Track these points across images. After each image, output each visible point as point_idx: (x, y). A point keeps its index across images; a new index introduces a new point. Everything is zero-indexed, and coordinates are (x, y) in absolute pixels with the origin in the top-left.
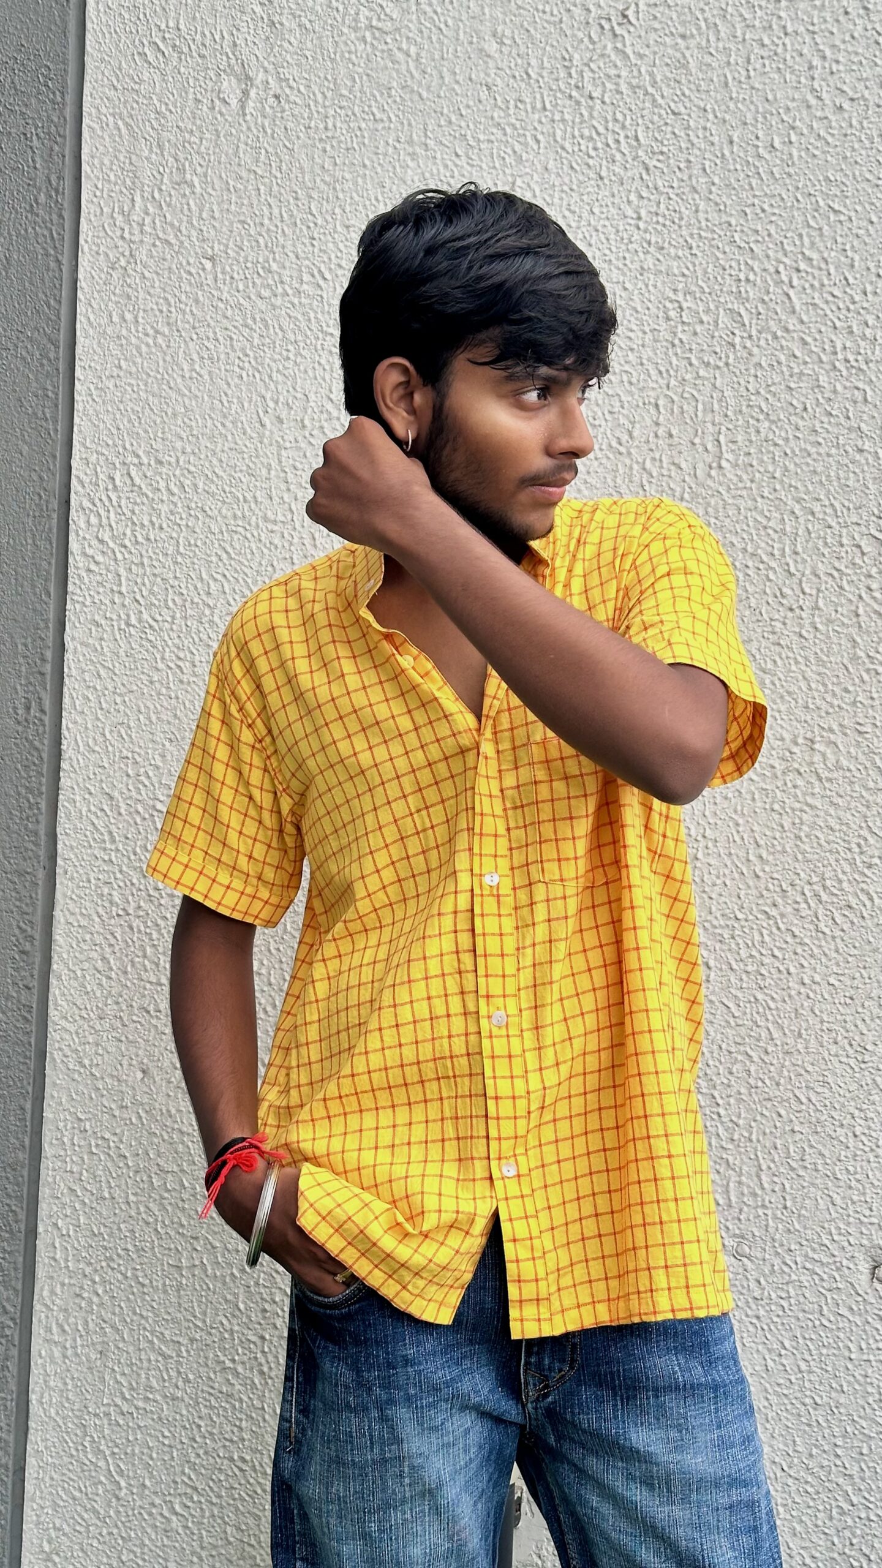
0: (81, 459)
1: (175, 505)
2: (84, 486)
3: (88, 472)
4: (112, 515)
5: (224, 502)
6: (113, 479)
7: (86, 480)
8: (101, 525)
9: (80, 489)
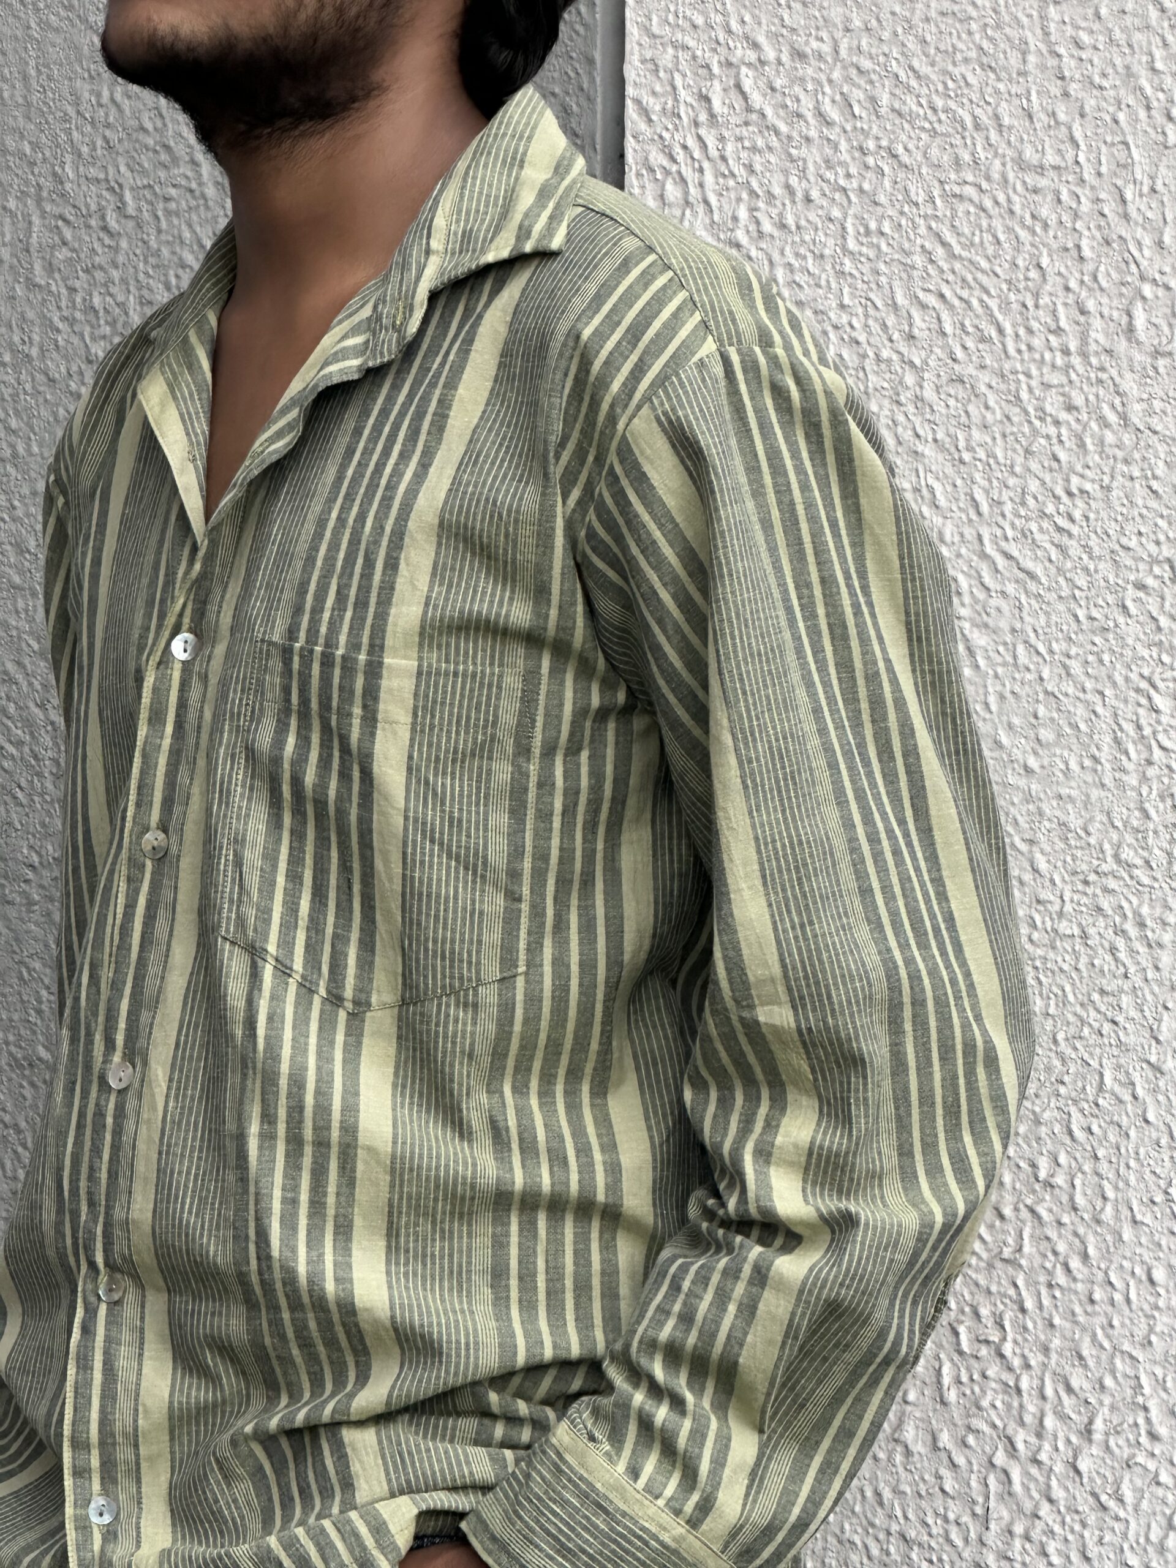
0: (643, 61)
1: (836, 147)
2: (650, 121)
3: (658, 88)
4: (709, 178)
5: (933, 133)
6: (707, 99)
7: (654, 105)
8: (687, 203)
9: (643, 126)
